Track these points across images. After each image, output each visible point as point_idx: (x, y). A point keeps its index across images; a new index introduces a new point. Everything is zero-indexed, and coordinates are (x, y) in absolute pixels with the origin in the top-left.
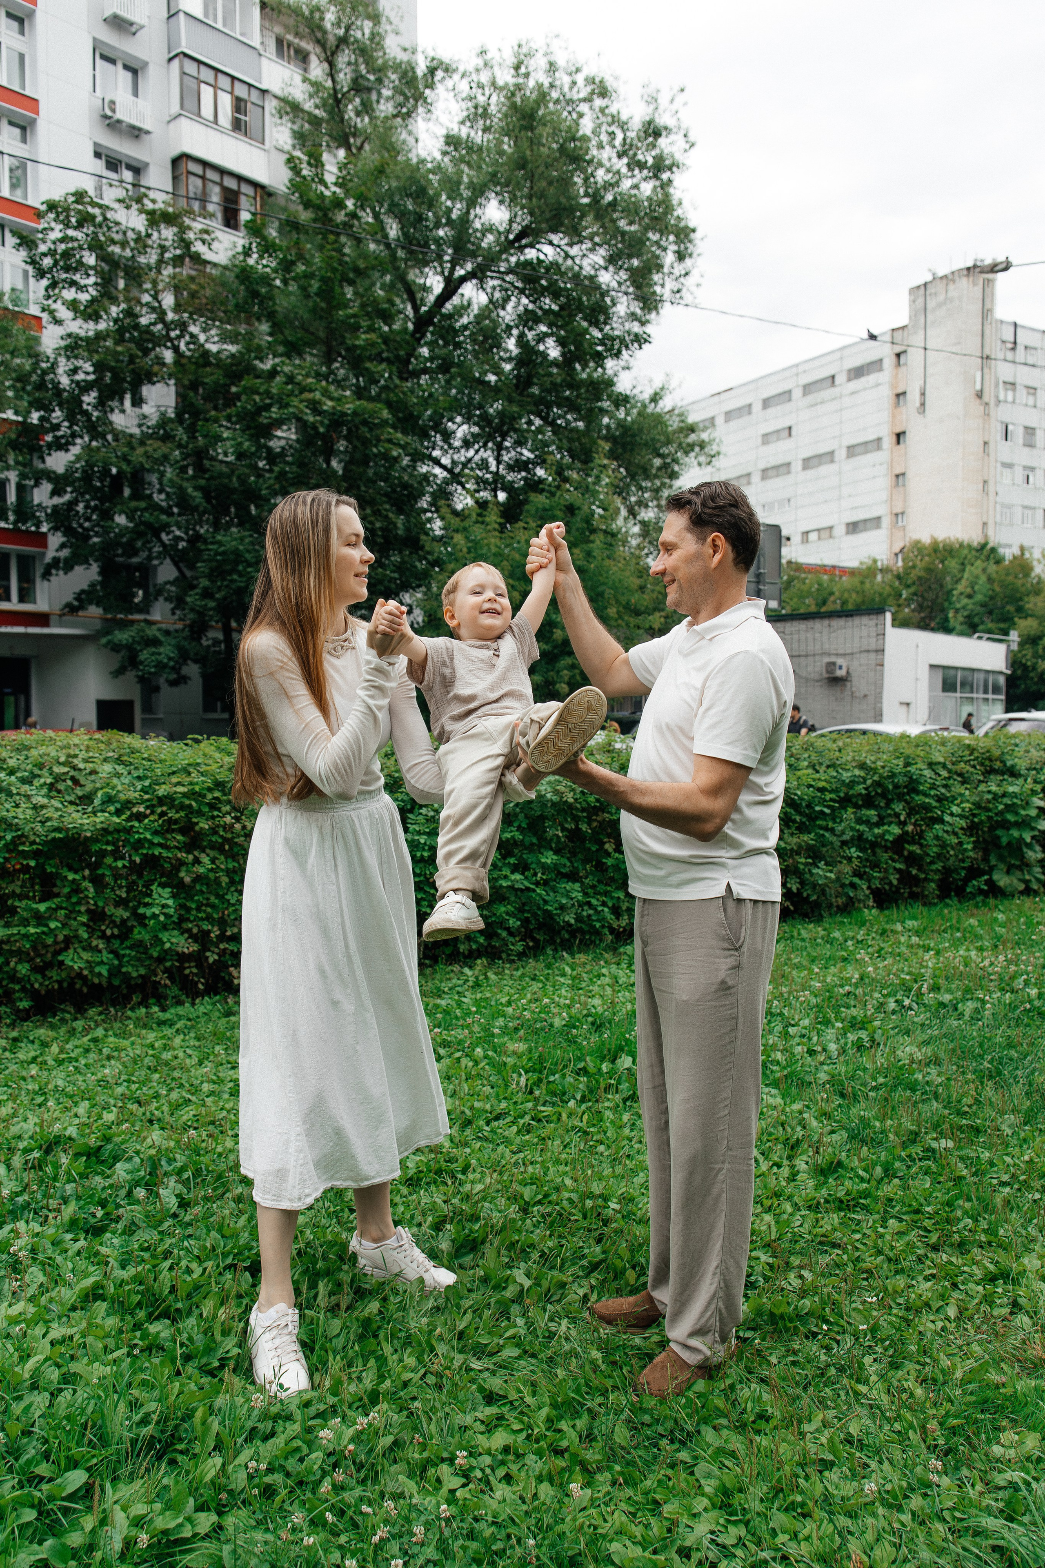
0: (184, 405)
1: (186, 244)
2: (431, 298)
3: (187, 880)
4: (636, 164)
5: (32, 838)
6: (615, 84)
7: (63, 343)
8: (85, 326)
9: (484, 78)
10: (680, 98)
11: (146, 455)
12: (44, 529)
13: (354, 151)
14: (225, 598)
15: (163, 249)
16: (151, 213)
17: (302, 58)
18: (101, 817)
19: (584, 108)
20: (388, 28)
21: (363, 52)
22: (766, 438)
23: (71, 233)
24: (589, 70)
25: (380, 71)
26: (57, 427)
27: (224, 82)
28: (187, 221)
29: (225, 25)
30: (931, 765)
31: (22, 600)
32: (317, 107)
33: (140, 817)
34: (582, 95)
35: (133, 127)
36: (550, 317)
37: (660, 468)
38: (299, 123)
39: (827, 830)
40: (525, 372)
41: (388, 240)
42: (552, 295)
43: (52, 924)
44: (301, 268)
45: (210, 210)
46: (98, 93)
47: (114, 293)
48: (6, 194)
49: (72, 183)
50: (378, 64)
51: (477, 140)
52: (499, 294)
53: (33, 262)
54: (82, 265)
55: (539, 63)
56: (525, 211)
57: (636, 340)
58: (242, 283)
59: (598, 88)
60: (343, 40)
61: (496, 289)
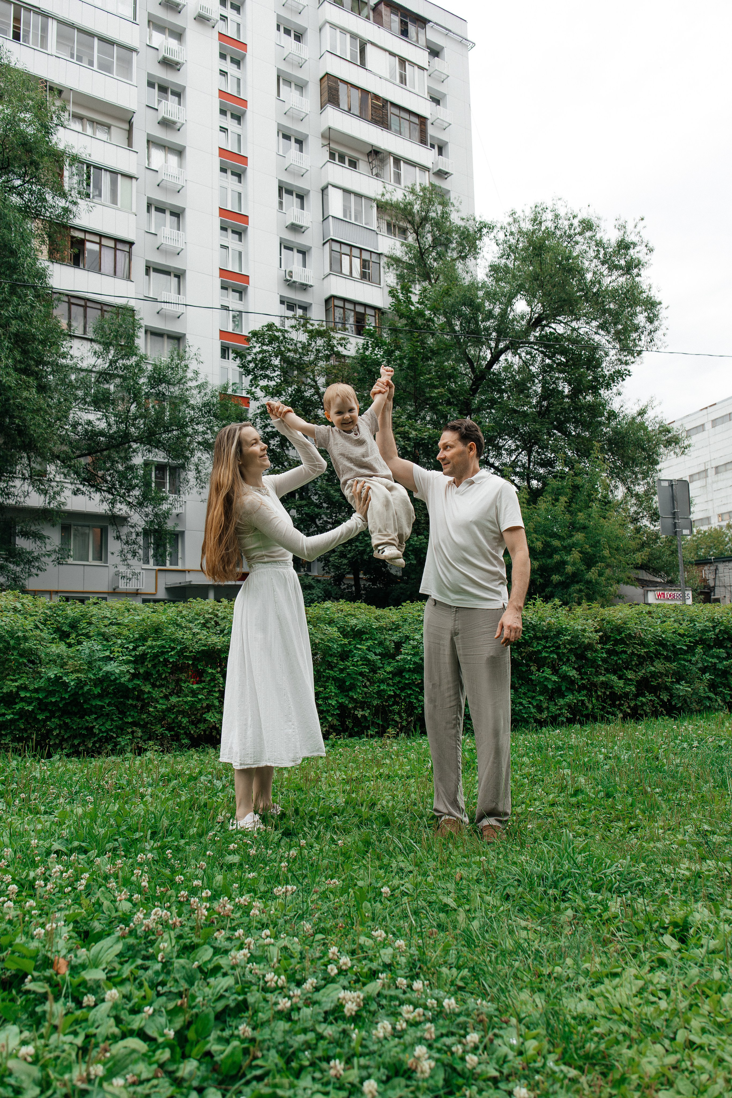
1: (331, 347)
2: (484, 363)
4: (613, 267)
5: (191, 649)
6: (597, 222)
7: (259, 411)
9: (514, 229)
10: (641, 224)
13: (433, 281)
14: (353, 557)
15: (318, 351)
16: (310, 332)
17: (404, 231)
19: (578, 238)
20: (452, 209)
21: (437, 224)
23: (265, 348)
24: (581, 217)
25: (448, 234)
27: (356, 252)
28: (332, 334)
29: (356, 220)
32: (410, 259)
34: (577, 231)
35: (303, 284)
36: (561, 367)
37: (645, 459)
38: (400, 269)
39: (687, 661)
40: (545, 403)
41: (455, 332)
42: (562, 353)
43: (200, 697)
44: (397, 353)
45: (348, 326)
46: (283, 268)
47: (290, 380)
48: (230, 330)
49: (266, 320)
50: (446, 230)
51: (511, 266)
52: (528, 357)
53: (243, 366)
54: (271, 365)
55: (549, 216)
56: (540, 305)
57: (619, 375)
58: (362, 366)
59: (587, 226)
60: (425, 219)
61: (527, 353)
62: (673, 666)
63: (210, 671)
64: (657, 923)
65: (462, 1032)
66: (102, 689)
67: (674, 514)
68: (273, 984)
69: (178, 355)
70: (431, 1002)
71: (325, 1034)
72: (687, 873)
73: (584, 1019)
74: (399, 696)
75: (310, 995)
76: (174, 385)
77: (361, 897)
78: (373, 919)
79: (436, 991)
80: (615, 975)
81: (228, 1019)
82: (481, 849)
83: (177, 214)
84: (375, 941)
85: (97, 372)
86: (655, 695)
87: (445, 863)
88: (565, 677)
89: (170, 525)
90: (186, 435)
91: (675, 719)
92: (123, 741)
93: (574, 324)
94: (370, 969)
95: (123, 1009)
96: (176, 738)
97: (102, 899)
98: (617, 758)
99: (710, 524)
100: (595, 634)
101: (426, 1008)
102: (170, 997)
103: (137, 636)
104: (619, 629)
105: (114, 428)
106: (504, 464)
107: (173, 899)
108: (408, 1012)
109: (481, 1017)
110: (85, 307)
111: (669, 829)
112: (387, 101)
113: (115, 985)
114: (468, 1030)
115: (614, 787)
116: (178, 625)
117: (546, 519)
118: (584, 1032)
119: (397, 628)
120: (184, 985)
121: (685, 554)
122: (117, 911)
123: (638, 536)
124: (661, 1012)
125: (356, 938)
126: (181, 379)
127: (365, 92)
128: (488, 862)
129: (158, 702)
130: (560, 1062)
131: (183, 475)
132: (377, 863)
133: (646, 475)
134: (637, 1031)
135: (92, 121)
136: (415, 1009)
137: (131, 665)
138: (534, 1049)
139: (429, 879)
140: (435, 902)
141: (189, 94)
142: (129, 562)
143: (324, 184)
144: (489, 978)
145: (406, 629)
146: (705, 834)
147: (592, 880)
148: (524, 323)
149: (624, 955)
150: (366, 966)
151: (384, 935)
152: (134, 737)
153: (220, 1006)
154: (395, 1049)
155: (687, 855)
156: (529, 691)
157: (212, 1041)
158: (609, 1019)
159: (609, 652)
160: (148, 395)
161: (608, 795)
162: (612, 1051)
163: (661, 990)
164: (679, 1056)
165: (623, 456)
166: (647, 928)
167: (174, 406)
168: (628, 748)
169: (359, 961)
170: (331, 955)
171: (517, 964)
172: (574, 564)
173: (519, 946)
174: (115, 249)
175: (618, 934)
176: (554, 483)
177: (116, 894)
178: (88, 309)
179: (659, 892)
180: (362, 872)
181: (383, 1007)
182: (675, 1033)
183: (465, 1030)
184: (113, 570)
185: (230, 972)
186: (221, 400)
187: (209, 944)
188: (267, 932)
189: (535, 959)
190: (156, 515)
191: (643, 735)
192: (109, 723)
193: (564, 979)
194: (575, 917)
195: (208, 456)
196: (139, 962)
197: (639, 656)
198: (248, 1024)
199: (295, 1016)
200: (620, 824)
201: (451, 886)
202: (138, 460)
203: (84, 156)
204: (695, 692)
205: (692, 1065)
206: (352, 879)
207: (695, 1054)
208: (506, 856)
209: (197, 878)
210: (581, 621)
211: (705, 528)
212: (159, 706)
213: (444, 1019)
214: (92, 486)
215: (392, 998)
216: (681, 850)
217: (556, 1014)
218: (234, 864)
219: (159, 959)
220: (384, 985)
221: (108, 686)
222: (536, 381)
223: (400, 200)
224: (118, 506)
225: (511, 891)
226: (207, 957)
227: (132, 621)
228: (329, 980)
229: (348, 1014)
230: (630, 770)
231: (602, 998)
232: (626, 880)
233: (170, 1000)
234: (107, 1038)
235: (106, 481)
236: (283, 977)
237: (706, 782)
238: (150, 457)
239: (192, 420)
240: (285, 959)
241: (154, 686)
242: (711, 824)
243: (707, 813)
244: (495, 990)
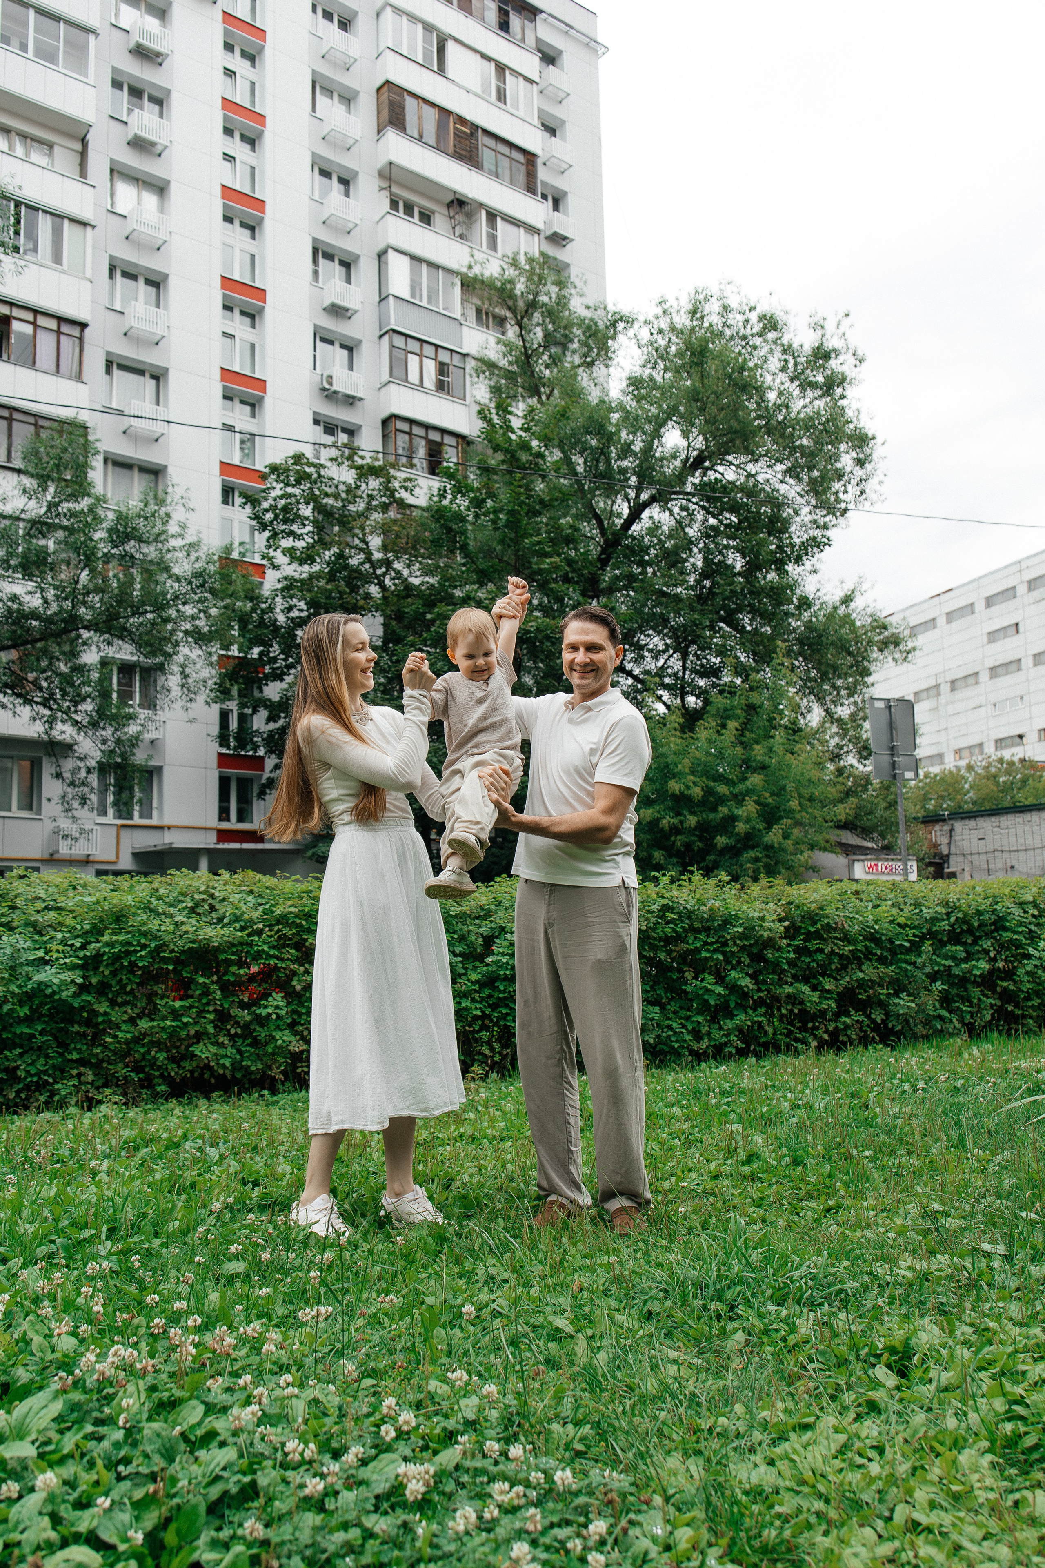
0: (390, 633)
1: (389, 492)
2: (619, 522)
3: (298, 988)
4: (806, 385)
5: (172, 947)
6: (784, 318)
7: (279, 586)
8: (299, 569)
9: (664, 325)
10: (846, 322)
12: (261, 752)
13: (544, 398)
15: (370, 497)
16: (360, 468)
17: (501, 322)
18: (226, 931)
19: (756, 341)
20: (573, 291)
21: (551, 314)
23: (289, 490)
24: (760, 310)
25: (566, 328)
26: (275, 660)
27: (429, 350)
28: (392, 472)
29: (429, 302)
30: (1021, 904)
31: (240, 819)
32: (510, 363)
33: (259, 933)
34: (754, 331)
35: (348, 396)
36: (732, 531)
37: (851, 666)
38: (495, 378)
39: (910, 964)
40: (707, 583)
41: (575, 474)
42: (731, 511)
43: (185, 1020)
44: (489, 503)
45: (415, 461)
46: (318, 371)
47: (327, 539)
48: (236, 462)
49: (292, 449)
50: (564, 322)
51: (659, 379)
52: (684, 513)
53: (256, 517)
54: (299, 516)
55: (713, 307)
56: (701, 438)
57: (816, 544)
58: (437, 520)
59: (770, 323)
60: (532, 305)
61: (682, 508)
62: (891, 970)
63: (201, 980)
64: (867, 1349)
65: (582, 1519)
66: (31, 1008)
67: (892, 748)
68: (297, 1457)
69: (156, 497)
70: (536, 1476)
71: (377, 1529)
72: (909, 1274)
73: (760, 1494)
74: (489, 1017)
75: (353, 1471)
76: (148, 543)
77: (431, 1322)
78: (449, 1354)
79: (544, 1459)
80: (806, 1427)
81: (227, 1512)
82: (611, 1245)
83: (156, 282)
84: (452, 1387)
85: (28, 521)
86: (865, 1014)
87: (557, 1267)
88: (734, 988)
89: (139, 757)
90: (167, 620)
91: (893, 1048)
92: (63, 1088)
93: (751, 468)
94: (444, 1429)
95: (64, 1501)
96: (147, 1083)
97: (31, 1334)
98: (810, 1107)
99: (942, 763)
100: (778, 924)
101: (527, 1484)
102: (136, 1481)
103: (87, 927)
104: (812, 917)
105: (54, 607)
106: (647, 672)
107: (142, 1331)
108: (502, 1492)
109: (609, 1496)
110: (10, 420)
111: (883, 1211)
112: (477, 127)
113: (51, 1465)
114: (591, 1516)
115: (805, 1149)
116: (151, 910)
117: (708, 754)
118: (760, 1514)
119: (487, 915)
120: (158, 1462)
121: (907, 808)
122: (53, 1351)
123: (840, 779)
124: (872, 1480)
125: (423, 1383)
126: (159, 535)
127: (444, 112)
128: (621, 1263)
129: (119, 1028)
130: (726, 1559)
131: (161, 681)
132: (456, 1269)
133: (852, 691)
134: (837, 1508)
135: (24, 136)
136: (511, 1488)
137: (79, 972)
138: (687, 1542)
139: (532, 1291)
140: (542, 1326)
141: (176, 102)
142: (75, 813)
143: (381, 246)
144: (621, 1436)
145: (500, 919)
146: (933, 1216)
147: (773, 1288)
148: (678, 463)
149: (818, 1396)
150: (438, 1425)
151: (466, 1377)
152: (80, 1083)
153: (215, 1492)
154: (482, 1549)
155: (910, 1247)
156: (681, 1008)
157: (202, 1547)
158: (798, 1493)
159: (798, 950)
160: (107, 557)
161: (796, 1162)
162: (801, 1540)
163: (872, 1447)
164: (897, 1544)
165: (820, 663)
166: (852, 1358)
167: (149, 575)
168: (825, 1092)
169: (428, 1417)
170: (385, 1410)
171: (663, 1415)
172: (748, 820)
173: (666, 1388)
174: (58, 332)
175: (810, 1367)
176: (719, 701)
177: (53, 1324)
178: (15, 424)
179: (869, 1304)
180: (432, 1282)
181: (463, 1486)
182: (892, 1510)
183: (586, 1516)
184: (49, 826)
185: (231, 1440)
186: (221, 567)
187: (197, 1398)
188: (289, 1378)
189: (689, 1407)
190: (118, 742)
191: (847, 1072)
192: (42, 1061)
193: (731, 1435)
194: (747, 1343)
195: (200, 652)
196: (89, 1428)
197: (841, 956)
198: (259, 1519)
199: (330, 1504)
200: (813, 1204)
201: (566, 1301)
202: (90, 657)
203: (10, 189)
204: (921, 1009)
205: (916, 1556)
206: (417, 1293)
207: (920, 1540)
208: (647, 1254)
209: (180, 1298)
210: (758, 905)
211: (935, 770)
212: (120, 1035)
213: (556, 1501)
214: (19, 696)
215: (477, 1472)
216: (900, 1240)
217: (719, 1487)
218: (237, 1275)
219: (121, 1423)
220: (465, 1453)
221: (42, 1005)
222: (695, 550)
223: (496, 275)
224: (59, 726)
225: (655, 1306)
226: (194, 1419)
227: (79, 904)
228: (382, 1448)
229: (412, 1499)
230: (827, 1124)
231: (786, 1462)
232: (821, 1287)
233: (136, 1485)
234: (39, 1548)
235: (41, 689)
236: (312, 1446)
237: (937, 1140)
238: (111, 652)
239: (176, 597)
240: (316, 1418)
241: (113, 1003)
242: (943, 1202)
243: (937, 1186)
244: (630, 1455)
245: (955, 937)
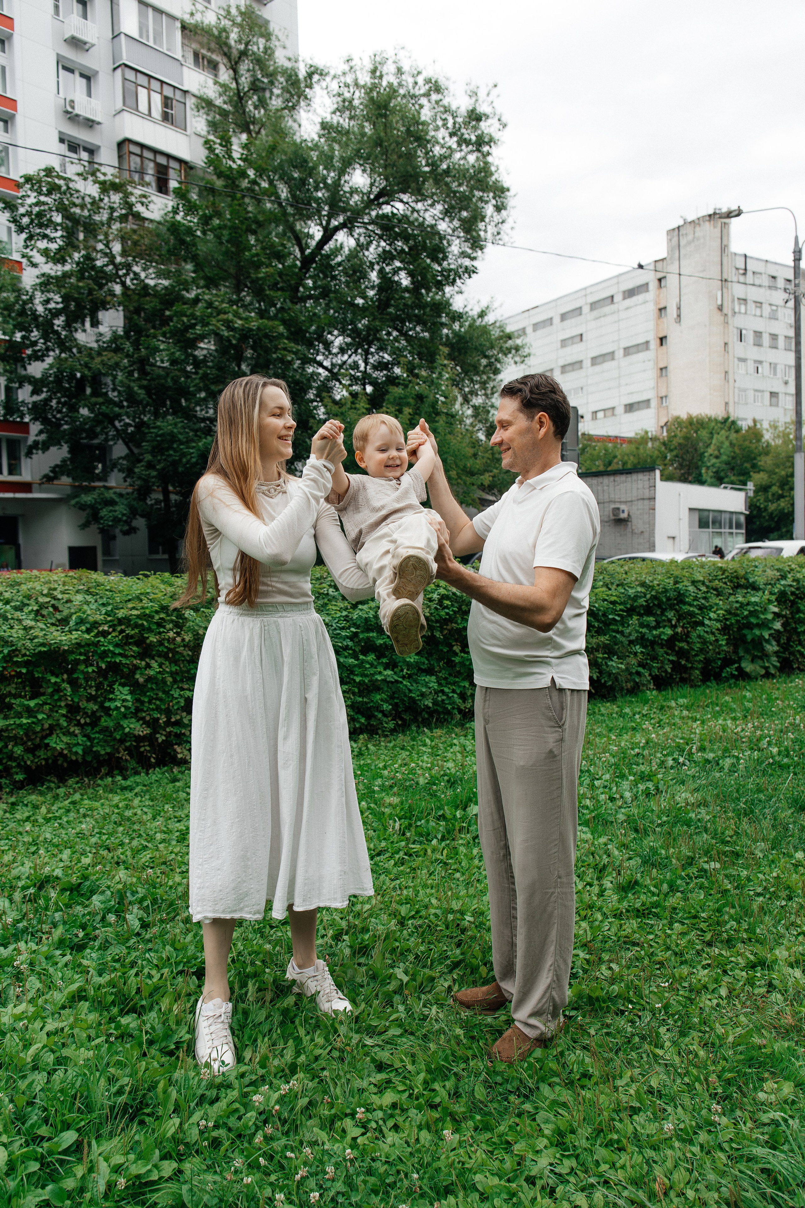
0: (130, 326)
1: (130, 206)
2: (313, 243)
3: (141, 680)
4: (464, 142)
5: (24, 651)
6: (446, 83)
7: (38, 281)
8: (55, 268)
9: (349, 79)
10: (495, 92)
11: (103, 363)
12: (27, 419)
13: (254, 135)
14: (163, 469)
15: (112, 209)
16: (103, 183)
17: (213, 66)
18: (75, 635)
19: (424, 101)
20: (277, 43)
21: (259, 62)
22: (564, 343)
23: (43, 198)
24: (427, 73)
25: (272, 76)
26: (35, 343)
27: (156, 85)
28: (130, 189)
29: (155, 43)
30: (694, 582)
31: (11, 473)
32: (225, 103)
33: (104, 634)
34: (422, 91)
35: (88, 120)
36: (402, 255)
37: (484, 366)
38: (212, 115)
39: (618, 633)
40: (382, 296)
41: (280, 200)
42: (404, 240)
43: (40, 716)
44: (216, 222)
45: (147, 180)
46: (62, 94)
47: (76, 243)
49: (43, 162)
50: (270, 70)
51: (345, 125)
53: (14, 221)
54: (52, 222)
55: (390, 68)
56: (381, 178)
57: (466, 271)
58: (171, 234)
59: (436, 88)
60: (244, 53)
62: (606, 639)
63: (53, 680)
133: (485, 385)
148: (361, 197)
156: (450, 675)
176: (393, 390)
223: (213, 23)
245: (648, 611)
